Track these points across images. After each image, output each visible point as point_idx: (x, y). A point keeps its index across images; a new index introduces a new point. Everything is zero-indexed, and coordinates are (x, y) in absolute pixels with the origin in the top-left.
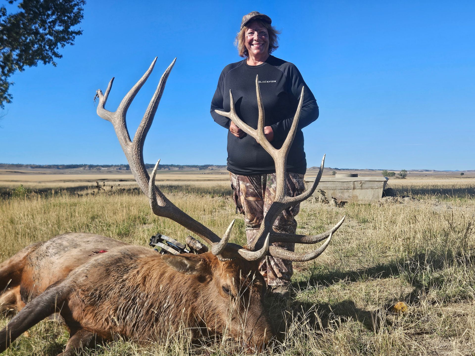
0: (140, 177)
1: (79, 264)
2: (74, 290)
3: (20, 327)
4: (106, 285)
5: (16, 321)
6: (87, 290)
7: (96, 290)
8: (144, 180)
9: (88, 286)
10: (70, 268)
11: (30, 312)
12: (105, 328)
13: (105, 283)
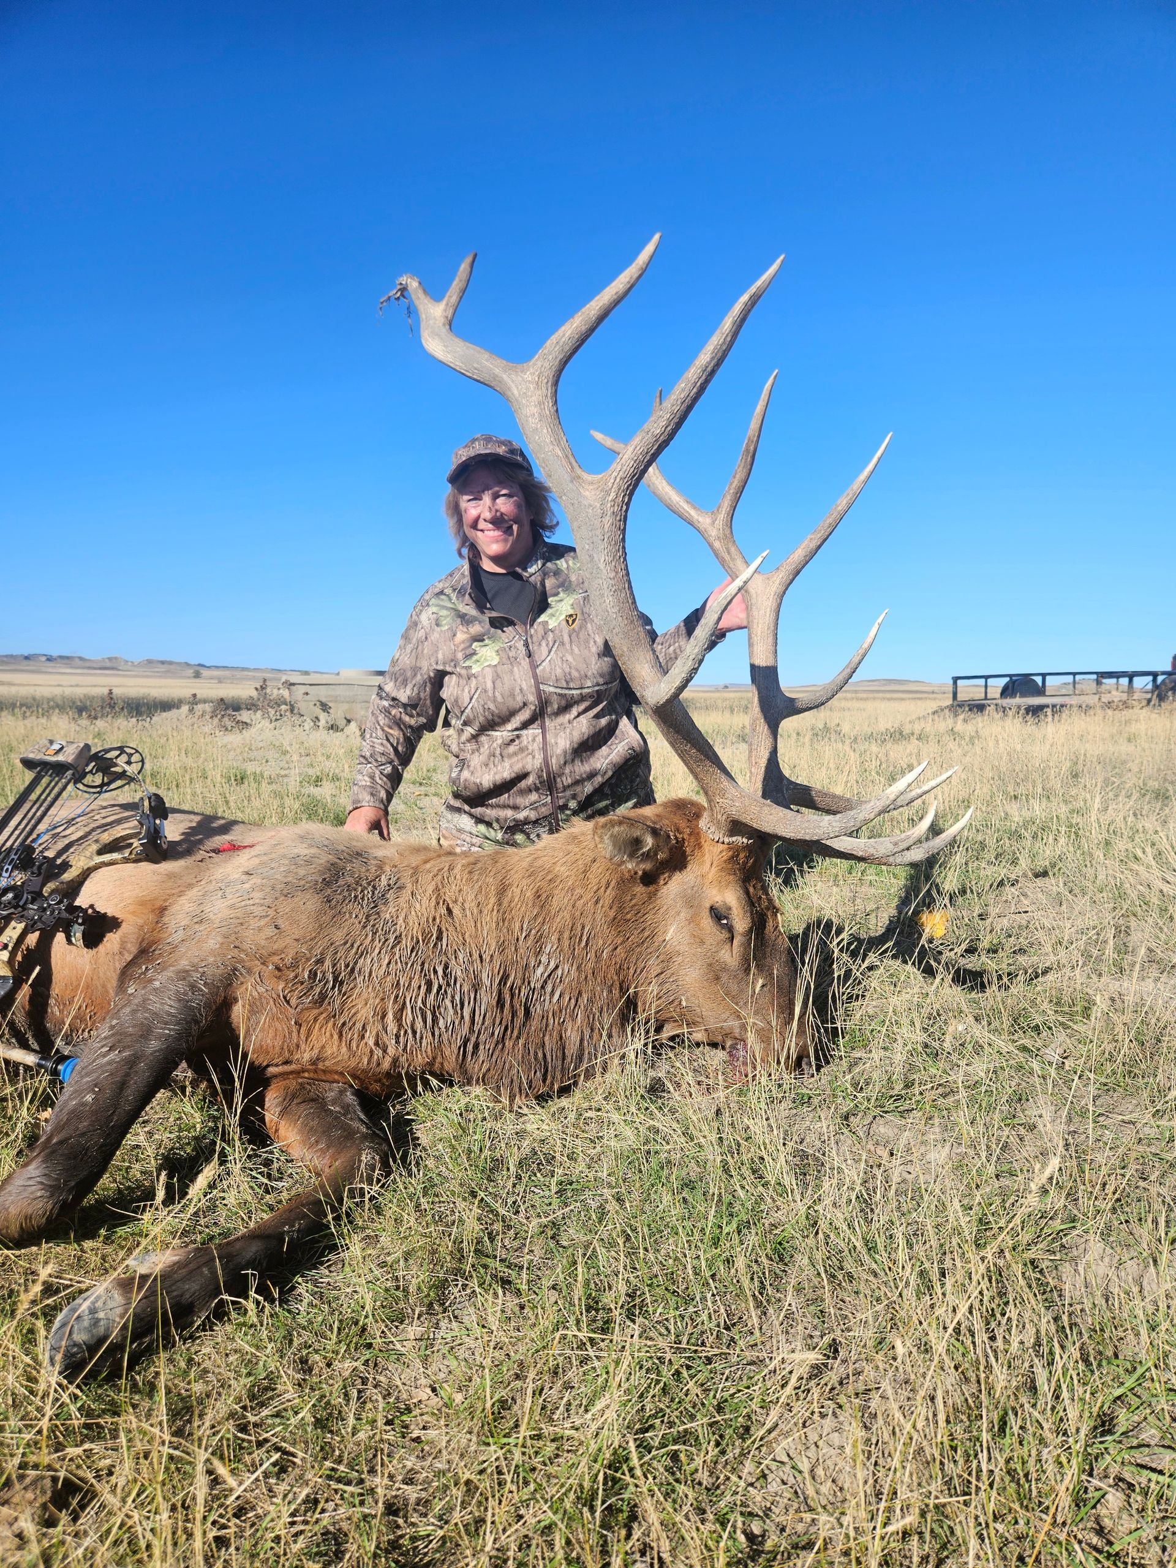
0: (613, 582)
1: (181, 889)
2: (243, 971)
3: (115, 1118)
4: (345, 943)
5: (89, 1098)
6: (294, 966)
7: (320, 961)
8: (623, 595)
9: (291, 953)
10: (159, 904)
11: (131, 1063)
12: (378, 1064)
13: (339, 936)
